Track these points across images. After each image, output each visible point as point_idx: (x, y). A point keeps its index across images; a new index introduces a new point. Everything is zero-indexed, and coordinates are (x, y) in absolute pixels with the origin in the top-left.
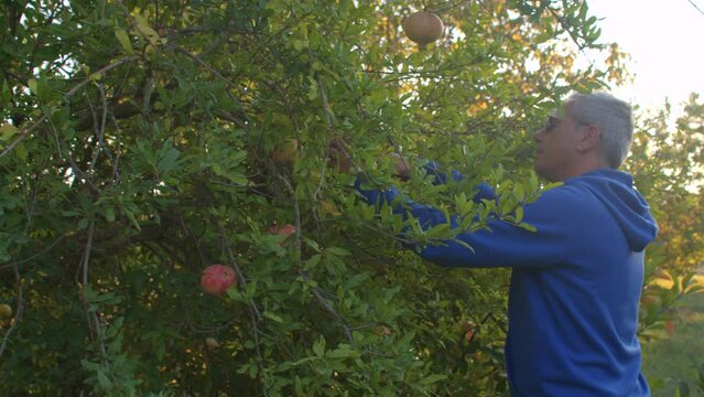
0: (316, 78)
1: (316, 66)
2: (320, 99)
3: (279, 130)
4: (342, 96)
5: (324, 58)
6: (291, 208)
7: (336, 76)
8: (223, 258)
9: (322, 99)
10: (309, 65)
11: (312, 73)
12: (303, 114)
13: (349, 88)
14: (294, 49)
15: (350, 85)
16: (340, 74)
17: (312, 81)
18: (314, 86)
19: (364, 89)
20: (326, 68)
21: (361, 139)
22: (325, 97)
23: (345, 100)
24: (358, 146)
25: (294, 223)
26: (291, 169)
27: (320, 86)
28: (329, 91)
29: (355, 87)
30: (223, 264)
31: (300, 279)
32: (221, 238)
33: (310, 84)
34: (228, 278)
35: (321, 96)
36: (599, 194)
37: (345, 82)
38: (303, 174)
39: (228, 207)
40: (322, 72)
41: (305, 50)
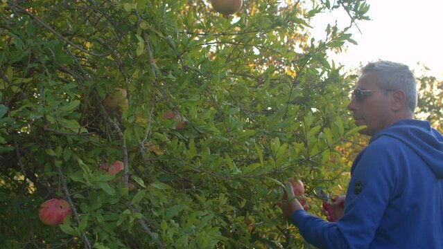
0: (142, 36)
1: (143, 25)
2: (146, 55)
3: (110, 81)
4: (165, 53)
5: (150, 19)
6: (120, 147)
7: (161, 35)
8: (59, 193)
9: (149, 56)
10: (136, 25)
11: (139, 32)
12: (131, 68)
13: (171, 46)
14: (125, 11)
15: (173, 43)
16: (164, 34)
17: (140, 39)
18: (141, 43)
19: (184, 47)
20: (151, 27)
21: (183, 91)
22: (151, 53)
23: (167, 57)
24: (181, 97)
25: (122, 160)
26: (120, 114)
27: (146, 44)
28: (154, 48)
29: (177, 45)
30: (59, 198)
31: (127, 212)
32: (58, 175)
33: (137, 41)
34: (63, 211)
35: (147, 53)
36: (403, 139)
37: (168, 41)
38: (130, 121)
39: (64, 148)
40: (148, 32)
41: (133, 12)
